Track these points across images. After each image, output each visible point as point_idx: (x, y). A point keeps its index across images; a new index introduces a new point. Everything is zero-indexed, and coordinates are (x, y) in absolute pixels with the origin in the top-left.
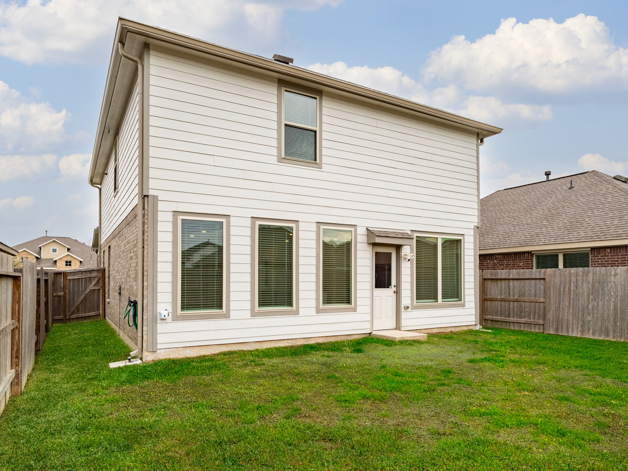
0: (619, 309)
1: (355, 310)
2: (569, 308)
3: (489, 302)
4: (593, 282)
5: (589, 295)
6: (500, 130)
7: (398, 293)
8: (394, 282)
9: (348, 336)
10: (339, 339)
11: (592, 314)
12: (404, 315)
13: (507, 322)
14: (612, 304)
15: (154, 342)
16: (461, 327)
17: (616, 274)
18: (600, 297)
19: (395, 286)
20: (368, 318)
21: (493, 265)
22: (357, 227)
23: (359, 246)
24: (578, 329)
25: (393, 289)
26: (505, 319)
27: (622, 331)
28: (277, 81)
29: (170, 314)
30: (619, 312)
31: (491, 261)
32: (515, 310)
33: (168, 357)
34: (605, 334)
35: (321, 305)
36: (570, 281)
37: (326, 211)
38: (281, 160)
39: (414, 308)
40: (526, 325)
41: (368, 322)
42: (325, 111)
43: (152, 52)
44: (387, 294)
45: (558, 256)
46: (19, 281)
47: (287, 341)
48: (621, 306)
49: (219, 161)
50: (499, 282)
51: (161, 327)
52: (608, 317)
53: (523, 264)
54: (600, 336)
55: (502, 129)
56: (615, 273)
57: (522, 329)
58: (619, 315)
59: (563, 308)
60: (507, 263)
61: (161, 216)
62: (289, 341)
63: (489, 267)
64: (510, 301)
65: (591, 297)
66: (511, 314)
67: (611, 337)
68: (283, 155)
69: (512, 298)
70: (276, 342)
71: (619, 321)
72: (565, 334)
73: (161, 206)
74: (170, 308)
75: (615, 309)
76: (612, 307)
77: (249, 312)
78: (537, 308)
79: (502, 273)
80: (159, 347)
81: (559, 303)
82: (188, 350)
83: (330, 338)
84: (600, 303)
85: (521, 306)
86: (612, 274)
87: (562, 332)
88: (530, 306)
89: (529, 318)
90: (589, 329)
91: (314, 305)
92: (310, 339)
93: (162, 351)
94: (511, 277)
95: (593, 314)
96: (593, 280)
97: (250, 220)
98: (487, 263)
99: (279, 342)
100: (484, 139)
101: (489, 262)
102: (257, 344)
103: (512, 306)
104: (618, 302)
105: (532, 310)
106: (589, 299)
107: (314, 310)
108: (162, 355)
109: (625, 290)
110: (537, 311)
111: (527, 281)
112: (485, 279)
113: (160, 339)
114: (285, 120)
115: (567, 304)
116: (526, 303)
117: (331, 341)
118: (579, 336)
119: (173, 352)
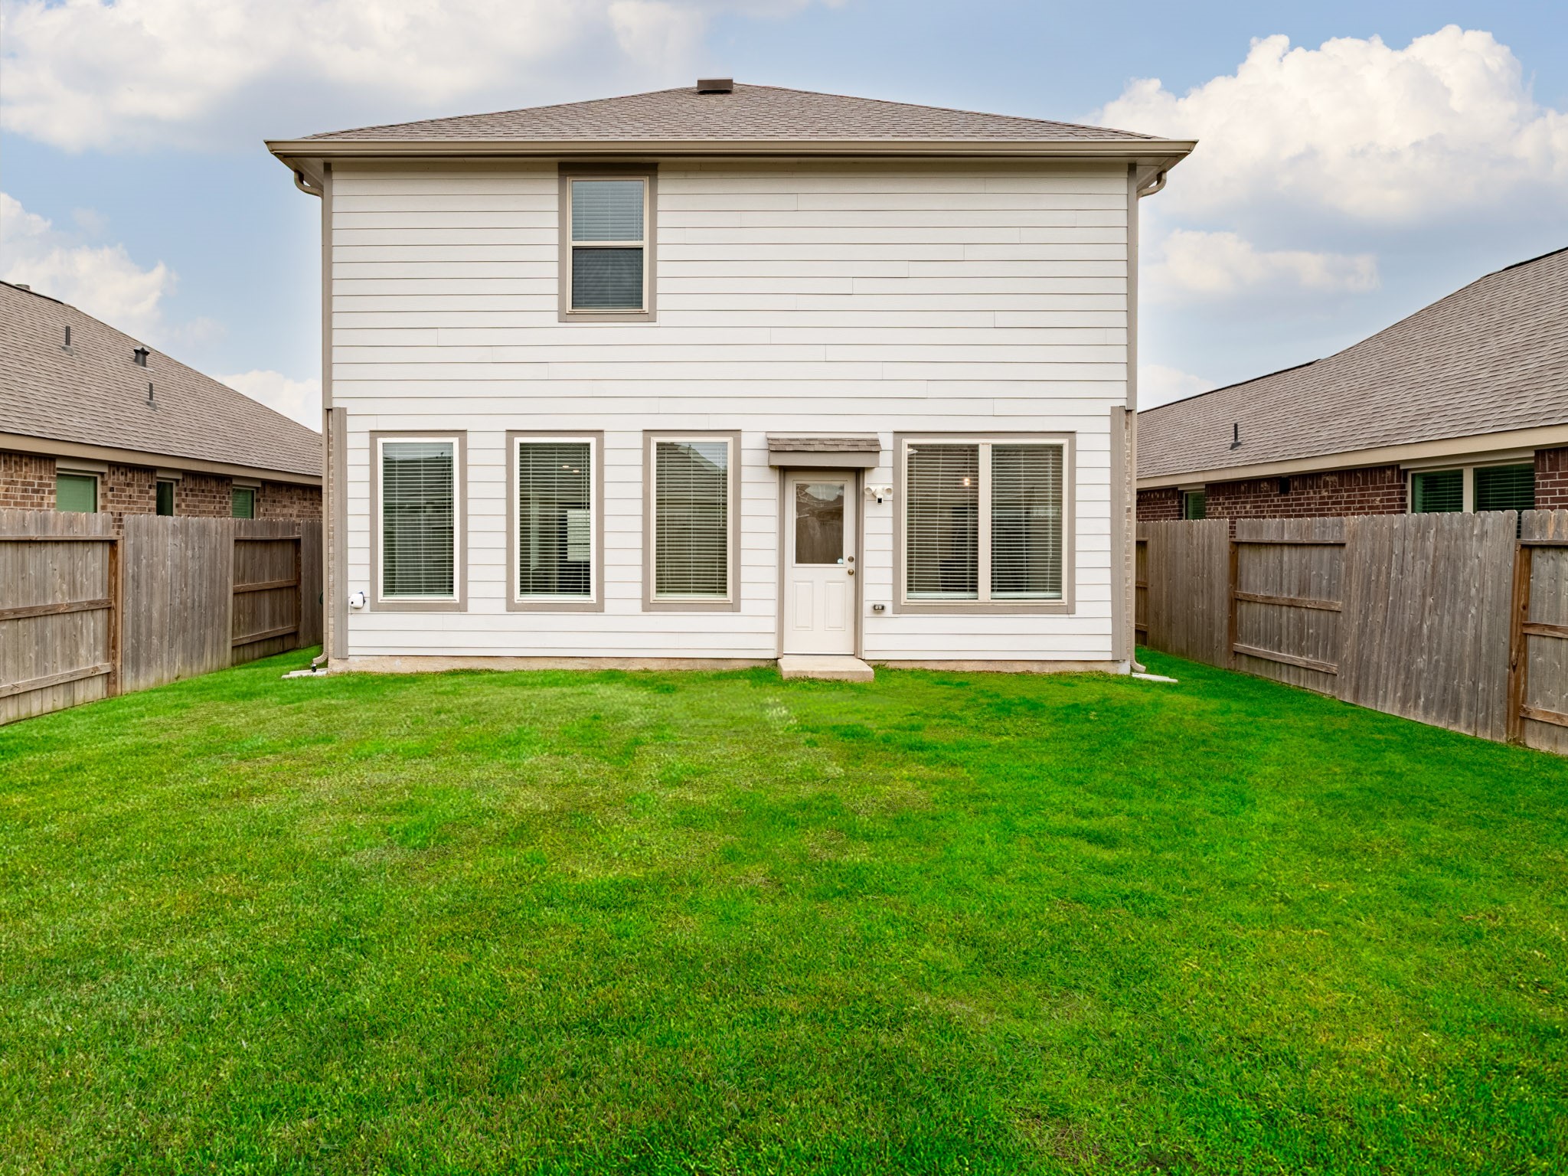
0: (1484, 641)
1: (735, 607)
2: (1383, 632)
3: (1244, 606)
4: (1435, 556)
5: (1424, 596)
6: (1186, 146)
7: (856, 574)
8: (848, 549)
9: (720, 662)
10: (698, 666)
11: (1427, 650)
12: (869, 624)
13: (1276, 662)
14: (1470, 624)
15: (343, 645)
16: (1063, 664)
17: (1483, 534)
18: (1447, 603)
19: (851, 559)
20: (771, 625)
21: (1320, 504)
22: (743, 435)
23: (746, 474)
24: (1395, 693)
25: (844, 565)
26: (1270, 654)
27: (1487, 709)
28: (557, 167)
29: (368, 601)
30: (1484, 651)
31: (1315, 493)
32: (1291, 629)
33: (364, 669)
34: (1451, 711)
35: (654, 596)
36: (1391, 551)
37: (665, 405)
38: (564, 317)
39: (900, 609)
40: (1310, 672)
41: (772, 636)
42: (662, 202)
43: (335, 176)
44: (830, 577)
45: (1462, 476)
46: (116, 545)
47: (580, 661)
48: (1489, 633)
49: (445, 337)
50: (1264, 551)
51: (353, 621)
52: (1461, 662)
53: (1381, 501)
54: (1439, 717)
55: (1195, 143)
56: (1482, 530)
57: (1302, 685)
58: (1484, 660)
59: (1372, 631)
60: (1349, 496)
61: (352, 441)
62: (584, 661)
63: (1311, 510)
64: (1281, 605)
65: (1430, 600)
66: (1284, 640)
67: (1463, 723)
68: (569, 307)
69: (1285, 595)
70: (558, 660)
71: (1482, 675)
72: (1370, 705)
73: (351, 424)
74: (366, 589)
75: (1477, 638)
76: (1470, 633)
77: (503, 603)
78: (1330, 630)
79: (1272, 528)
80: (350, 652)
81: (1366, 617)
82: (398, 661)
83: (677, 662)
84: (1447, 619)
85: (1301, 619)
86: (1475, 532)
87: (1366, 700)
88: (1318, 620)
89: (1316, 656)
90: (1418, 697)
91: (639, 594)
92: (631, 661)
93: (357, 659)
94: (1286, 538)
95: (1430, 653)
96: (1436, 549)
97: (504, 435)
98: (1308, 499)
99: (563, 660)
100: (1169, 173)
101: (1312, 494)
102: (520, 661)
103: (1285, 618)
104: (1484, 620)
105: (1321, 631)
106: (1423, 605)
107: (639, 604)
108: (355, 665)
109: (1500, 584)
110: (1330, 635)
111: (1315, 551)
112: (1238, 544)
113: (353, 639)
114: (575, 238)
115: (1380, 619)
116: (1311, 612)
117: (680, 667)
118: (1397, 714)
119: (374, 662)
